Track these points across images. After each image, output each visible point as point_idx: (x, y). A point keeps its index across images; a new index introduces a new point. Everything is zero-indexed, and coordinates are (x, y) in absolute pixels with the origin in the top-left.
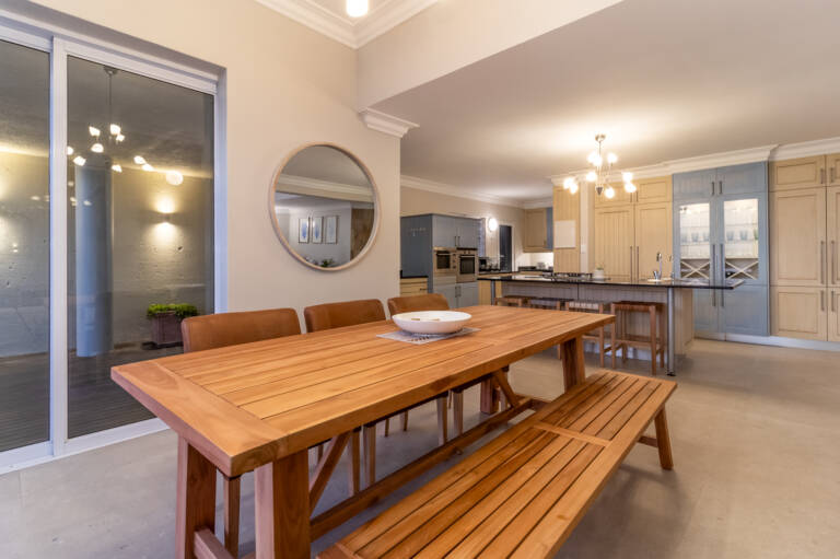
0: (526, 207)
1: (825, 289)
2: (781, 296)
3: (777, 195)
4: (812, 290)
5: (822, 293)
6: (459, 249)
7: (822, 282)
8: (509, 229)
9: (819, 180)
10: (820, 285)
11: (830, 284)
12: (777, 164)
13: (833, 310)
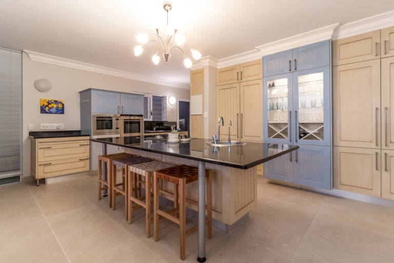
1: (379, 151)
2: (343, 155)
3: (340, 68)
4: (368, 151)
5: (377, 154)
6: (121, 115)
7: (377, 145)
9: (374, 54)
10: (375, 147)
11: (384, 147)
12: (339, 43)
13: (386, 170)
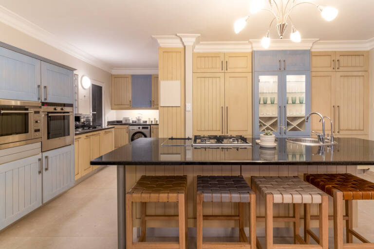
0: (115, 72)
8: (100, 88)
